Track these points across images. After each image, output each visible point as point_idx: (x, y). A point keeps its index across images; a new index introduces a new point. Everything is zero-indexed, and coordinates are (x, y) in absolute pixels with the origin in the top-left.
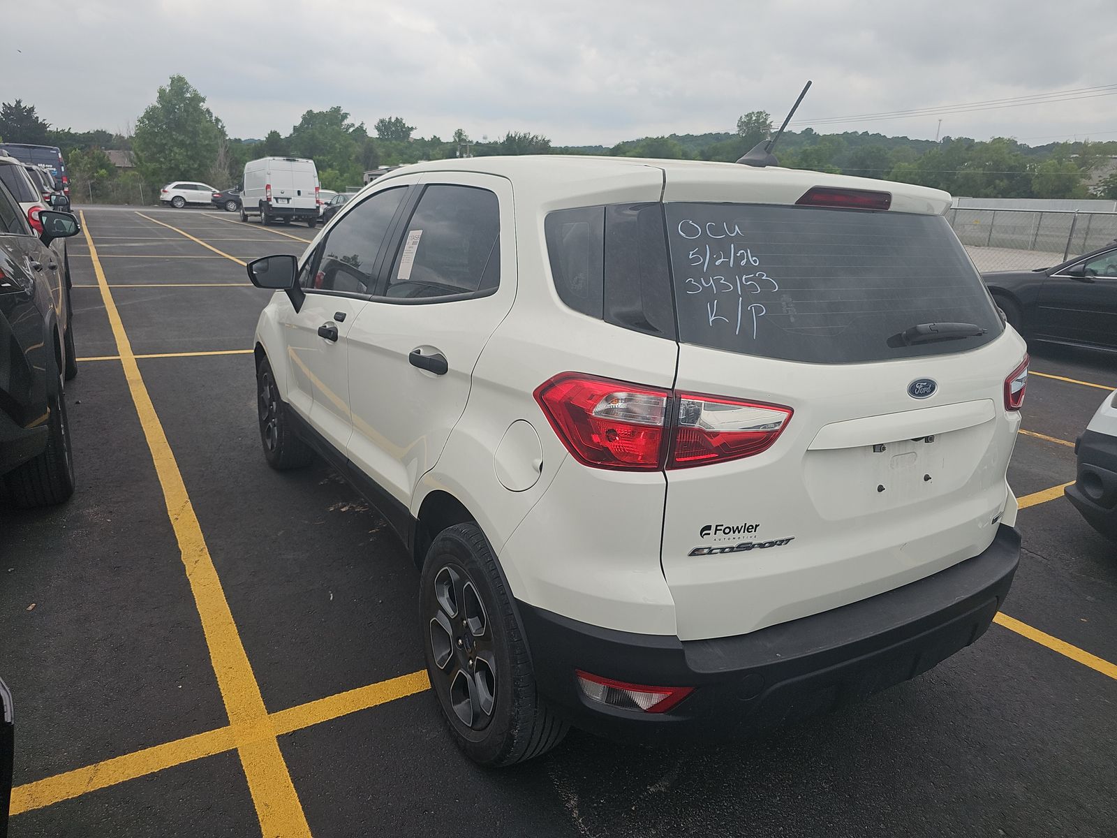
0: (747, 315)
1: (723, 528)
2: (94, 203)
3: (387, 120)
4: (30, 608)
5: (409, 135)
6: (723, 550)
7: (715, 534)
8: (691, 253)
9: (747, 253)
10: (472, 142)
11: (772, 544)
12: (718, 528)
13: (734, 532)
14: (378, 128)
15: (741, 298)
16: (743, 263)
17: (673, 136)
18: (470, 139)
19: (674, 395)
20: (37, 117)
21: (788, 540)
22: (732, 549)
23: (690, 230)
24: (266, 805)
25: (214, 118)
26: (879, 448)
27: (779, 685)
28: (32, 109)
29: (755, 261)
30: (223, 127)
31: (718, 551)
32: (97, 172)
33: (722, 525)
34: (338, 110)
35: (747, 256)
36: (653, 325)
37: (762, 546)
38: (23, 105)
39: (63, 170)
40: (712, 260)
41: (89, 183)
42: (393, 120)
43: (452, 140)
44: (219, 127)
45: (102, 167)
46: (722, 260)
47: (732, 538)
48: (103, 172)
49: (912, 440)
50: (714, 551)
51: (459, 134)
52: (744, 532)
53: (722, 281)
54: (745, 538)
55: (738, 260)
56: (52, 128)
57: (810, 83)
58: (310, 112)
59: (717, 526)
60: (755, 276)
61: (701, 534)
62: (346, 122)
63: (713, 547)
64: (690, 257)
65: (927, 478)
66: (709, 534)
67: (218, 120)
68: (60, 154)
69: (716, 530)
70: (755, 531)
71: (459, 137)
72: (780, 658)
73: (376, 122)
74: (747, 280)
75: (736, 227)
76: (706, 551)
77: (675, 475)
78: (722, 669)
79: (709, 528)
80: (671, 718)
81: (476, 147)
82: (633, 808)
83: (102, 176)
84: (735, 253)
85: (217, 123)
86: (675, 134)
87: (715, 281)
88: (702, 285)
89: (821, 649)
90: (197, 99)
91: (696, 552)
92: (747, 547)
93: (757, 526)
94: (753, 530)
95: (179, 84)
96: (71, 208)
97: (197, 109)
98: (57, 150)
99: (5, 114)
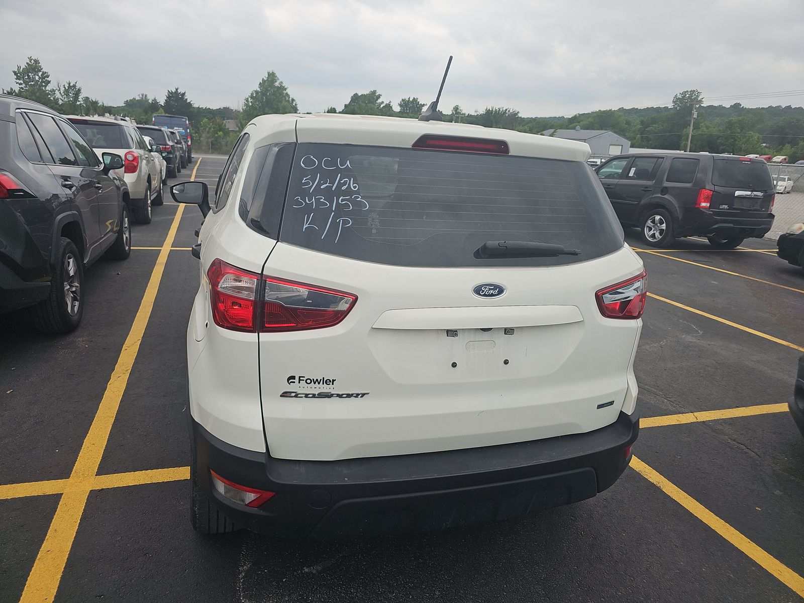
0: (335, 225)
1: (305, 379)
2: (212, 153)
3: (407, 99)
4: (9, 392)
5: (421, 110)
6: (306, 396)
7: (299, 383)
8: (305, 179)
9: (350, 181)
10: (465, 114)
11: (349, 396)
12: (301, 378)
13: (315, 383)
14: (400, 105)
15: (333, 213)
16: (344, 188)
17: (621, 110)
18: (463, 112)
19: (262, 279)
20: (187, 99)
21: (363, 395)
22: (314, 396)
23: (308, 162)
24: (56, 530)
25: (291, 99)
26: (452, 333)
27: (346, 502)
28: (184, 94)
29: (355, 187)
30: (296, 105)
31: (304, 395)
32: (217, 134)
33: (304, 377)
34: (375, 92)
35: (350, 183)
36: (264, 228)
37: (340, 396)
38: (179, 91)
39: (188, 131)
40: (319, 184)
41: (210, 140)
42: (411, 100)
43: (450, 113)
44: (294, 105)
45: (220, 130)
46: (327, 185)
47: (313, 388)
48: (221, 133)
49: (481, 329)
50: (299, 395)
51: (456, 108)
52: (323, 384)
53: (321, 200)
54: (325, 389)
55: (340, 185)
56: (196, 106)
57: (451, 58)
58: (356, 95)
59: (300, 377)
60: (351, 197)
61: (288, 382)
62: (379, 101)
63: (299, 392)
64: (303, 182)
65: (506, 362)
66: (294, 382)
67: (293, 100)
68: (187, 121)
69: (300, 380)
70: (333, 384)
71: (456, 111)
72: (347, 481)
73: (399, 100)
74: (342, 200)
75: (348, 162)
76: (293, 395)
77: (265, 337)
78: (295, 482)
79: (293, 377)
80: (261, 512)
81: (468, 118)
82: (284, 580)
83: (220, 136)
84: (340, 180)
85: (292, 102)
86: (623, 108)
87: (317, 200)
88: (305, 202)
89: (385, 480)
90: (282, 88)
91: (285, 395)
92: (329, 396)
93: (334, 381)
94: (331, 383)
95: (272, 76)
96: (192, 156)
97: (281, 94)
98: (186, 119)
99: (169, 97)
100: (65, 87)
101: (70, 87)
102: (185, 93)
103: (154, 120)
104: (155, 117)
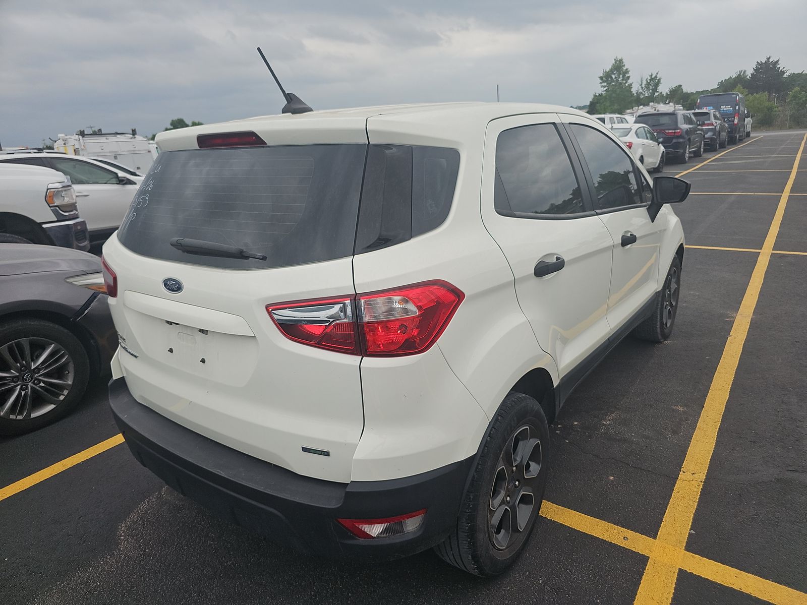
38: (771, 60)
39: (737, 108)
57: (259, 49)
99: (756, 70)
100: (647, 81)
101: (652, 79)
102: (778, 61)
103: (698, 102)
104: (700, 98)
